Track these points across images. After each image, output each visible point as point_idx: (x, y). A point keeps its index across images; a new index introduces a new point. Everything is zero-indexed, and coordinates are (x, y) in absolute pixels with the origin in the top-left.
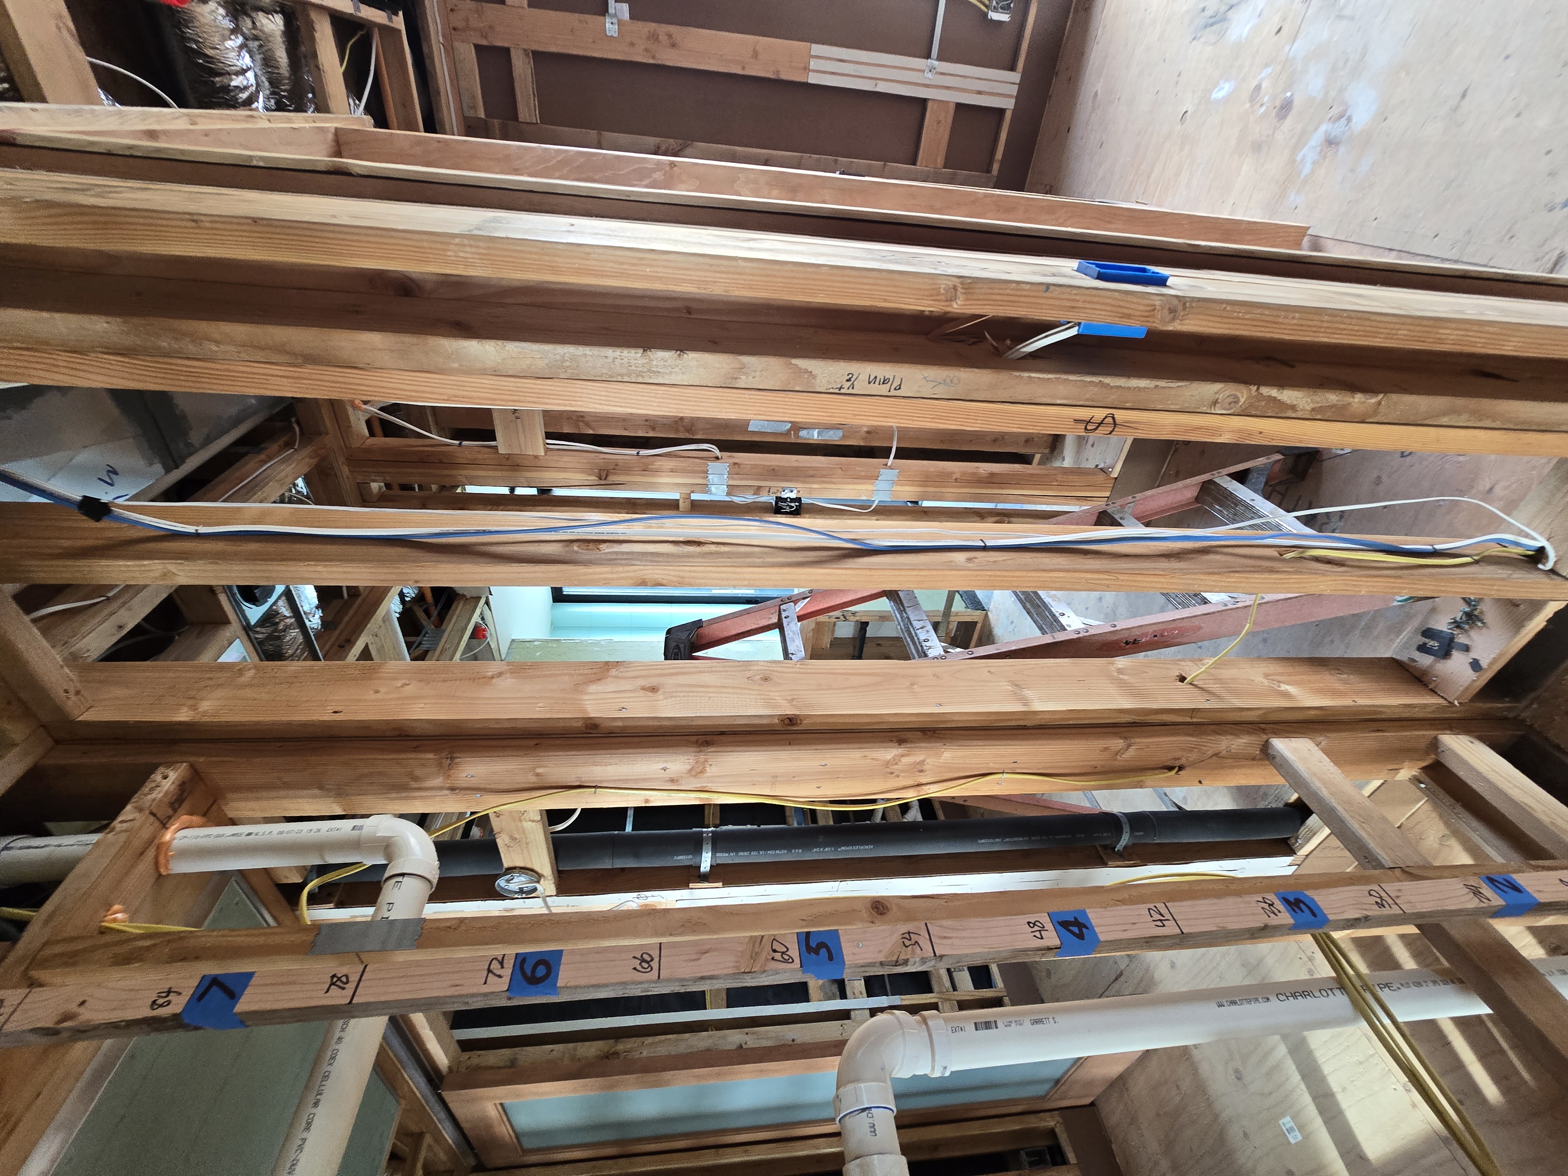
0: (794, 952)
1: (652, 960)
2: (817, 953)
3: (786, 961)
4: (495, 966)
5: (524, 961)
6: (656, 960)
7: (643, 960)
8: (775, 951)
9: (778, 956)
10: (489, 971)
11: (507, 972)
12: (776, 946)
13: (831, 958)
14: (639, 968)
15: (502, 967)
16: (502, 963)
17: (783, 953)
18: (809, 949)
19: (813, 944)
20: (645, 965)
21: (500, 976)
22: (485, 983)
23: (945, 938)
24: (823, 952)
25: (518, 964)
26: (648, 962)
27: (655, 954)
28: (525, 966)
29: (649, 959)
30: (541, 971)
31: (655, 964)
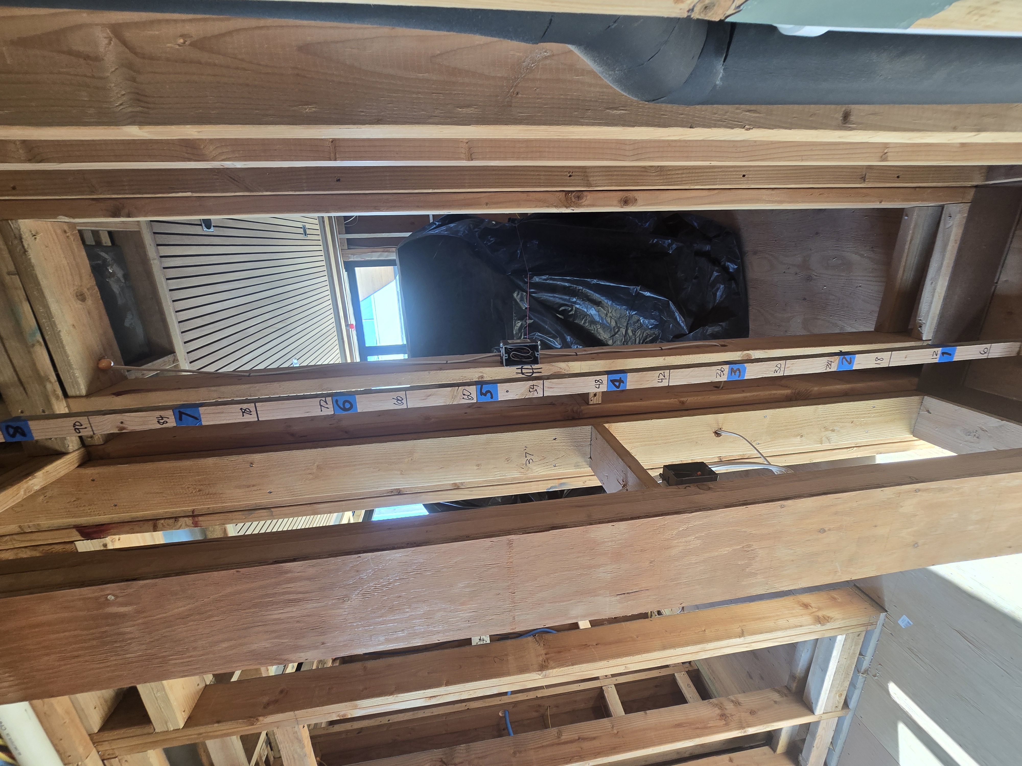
0: (474, 395)
1: (403, 399)
2: (486, 395)
3: (470, 399)
4: (323, 403)
5: (337, 401)
6: (405, 400)
7: (398, 400)
8: (464, 395)
9: (466, 397)
10: (321, 406)
11: (330, 405)
12: (465, 392)
13: (492, 398)
14: (396, 403)
15: (327, 404)
16: (326, 402)
17: (468, 396)
18: (482, 394)
19: (484, 391)
20: (400, 402)
21: (327, 408)
22: (321, 411)
23: (551, 388)
24: (489, 395)
25: (335, 403)
26: (401, 401)
27: (404, 397)
28: (339, 403)
29: (401, 399)
30: (347, 406)
31: (404, 401)
